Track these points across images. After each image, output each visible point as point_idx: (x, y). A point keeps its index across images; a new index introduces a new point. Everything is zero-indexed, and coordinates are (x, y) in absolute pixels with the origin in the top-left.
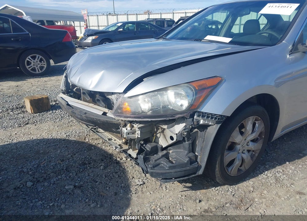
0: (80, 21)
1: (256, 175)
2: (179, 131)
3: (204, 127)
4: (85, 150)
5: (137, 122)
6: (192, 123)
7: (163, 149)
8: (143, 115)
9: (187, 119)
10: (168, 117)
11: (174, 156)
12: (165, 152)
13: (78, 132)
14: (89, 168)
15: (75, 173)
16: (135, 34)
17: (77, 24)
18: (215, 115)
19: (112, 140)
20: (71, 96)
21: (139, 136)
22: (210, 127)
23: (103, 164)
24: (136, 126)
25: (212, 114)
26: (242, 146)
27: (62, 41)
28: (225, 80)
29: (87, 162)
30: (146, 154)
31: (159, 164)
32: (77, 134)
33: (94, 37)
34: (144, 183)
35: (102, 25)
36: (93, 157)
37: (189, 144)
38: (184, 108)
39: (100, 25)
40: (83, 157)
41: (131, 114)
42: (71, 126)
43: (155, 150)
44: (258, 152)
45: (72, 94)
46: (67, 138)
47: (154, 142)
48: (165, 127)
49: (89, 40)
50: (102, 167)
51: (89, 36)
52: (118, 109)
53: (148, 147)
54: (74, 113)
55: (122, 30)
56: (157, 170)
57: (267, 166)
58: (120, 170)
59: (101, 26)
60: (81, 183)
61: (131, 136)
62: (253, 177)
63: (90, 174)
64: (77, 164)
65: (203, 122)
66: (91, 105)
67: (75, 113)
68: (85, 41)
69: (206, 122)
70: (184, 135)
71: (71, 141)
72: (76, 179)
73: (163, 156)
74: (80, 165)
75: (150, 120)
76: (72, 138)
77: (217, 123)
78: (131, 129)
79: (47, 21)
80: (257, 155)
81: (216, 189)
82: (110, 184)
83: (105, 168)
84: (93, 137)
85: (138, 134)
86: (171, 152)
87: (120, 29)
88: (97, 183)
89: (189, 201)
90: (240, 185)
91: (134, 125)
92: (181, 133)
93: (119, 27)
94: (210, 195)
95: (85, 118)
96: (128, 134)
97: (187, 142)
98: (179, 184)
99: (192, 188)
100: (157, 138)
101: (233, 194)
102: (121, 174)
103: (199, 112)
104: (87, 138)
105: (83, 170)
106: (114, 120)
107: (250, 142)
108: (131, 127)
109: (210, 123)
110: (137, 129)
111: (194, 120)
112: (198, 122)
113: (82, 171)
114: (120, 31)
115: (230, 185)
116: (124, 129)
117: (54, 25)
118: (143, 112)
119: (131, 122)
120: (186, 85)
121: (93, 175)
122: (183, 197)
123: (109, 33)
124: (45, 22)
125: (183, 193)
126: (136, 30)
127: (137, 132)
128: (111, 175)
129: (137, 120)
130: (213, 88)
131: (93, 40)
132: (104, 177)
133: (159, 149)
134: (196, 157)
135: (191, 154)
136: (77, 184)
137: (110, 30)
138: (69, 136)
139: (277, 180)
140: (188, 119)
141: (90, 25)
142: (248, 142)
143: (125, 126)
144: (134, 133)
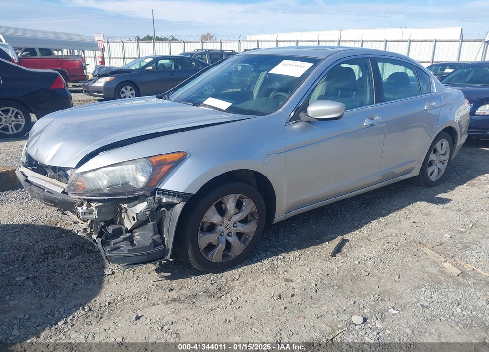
0: (95, 51)
1: (251, 262)
2: (141, 210)
3: (170, 206)
4: (53, 237)
5: (96, 201)
6: (153, 202)
7: (127, 231)
8: (99, 192)
9: (147, 197)
10: (126, 195)
11: (138, 239)
12: (128, 234)
13: (49, 216)
14: (51, 258)
15: (32, 264)
16: (172, 75)
17: (89, 53)
18: (178, 192)
19: (79, 223)
20: (33, 170)
21: (97, 217)
22: (177, 205)
23: (70, 253)
24: (93, 205)
25: (174, 191)
26: (227, 227)
27: (49, 87)
28: (190, 156)
29: (50, 251)
30: (107, 237)
31: (119, 248)
32: (47, 219)
33: (108, 79)
34: (113, 273)
35: (130, 56)
36: (60, 246)
37: (153, 224)
38: (141, 185)
39: (127, 56)
40: (47, 246)
41: (84, 192)
42: (43, 208)
43: (118, 233)
44: (252, 235)
45: (36, 168)
46: (33, 223)
47: (119, 224)
48: (125, 206)
49: (101, 82)
50: (67, 257)
51: (100, 76)
52: (71, 186)
53: (110, 229)
54: (31, 190)
55: (151, 68)
56: (115, 254)
57: (269, 253)
58: (89, 259)
59: (129, 58)
60: (36, 274)
61: (88, 216)
62: (247, 265)
63: (50, 265)
64: (37, 254)
65: (166, 200)
66: (54, 181)
67: (33, 191)
68: (94, 85)
69: (170, 200)
70: (146, 214)
71: (38, 226)
72: (32, 270)
73: (124, 239)
74: (41, 254)
75: (107, 198)
76: (40, 223)
77: (183, 201)
78: (87, 209)
79: (40, 50)
80: (250, 239)
81: (196, 277)
82: (73, 274)
83: (71, 258)
84: (67, 222)
85: (95, 215)
86: (136, 234)
87: (149, 66)
88: (57, 274)
89: (158, 290)
90: (225, 274)
91: (92, 204)
92: (143, 213)
93: (148, 64)
94: (186, 284)
95: (42, 196)
96: (84, 214)
97: (151, 223)
98: (156, 273)
99: (168, 278)
100: (122, 220)
101: (213, 282)
102: (89, 264)
103: (160, 189)
104: (59, 223)
105: (43, 261)
106: (71, 199)
107: (237, 223)
108: (88, 206)
109: (175, 202)
110: (94, 209)
111: (156, 198)
112: (160, 200)
113: (41, 262)
114: (149, 71)
115: (214, 273)
116: (79, 209)
117: (52, 55)
118: (100, 189)
119: (89, 201)
120: (144, 159)
121: (53, 266)
122: (153, 287)
123: (132, 73)
124: (37, 51)
125: (155, 282)
126: (173, 69)
127: (95, 212)
128: (77, 265)
129: (93, 198)
130: (175, 164)
131: (107, 83)
132: (67, 267)
133: (124, 232)
134: (163, 239)
135: (157, 236)
136: (30, 275)
137: (134, 69)
138: (36, 220)
139: (272, 267)
140: (150, 196)
141: (111, 56)
142: (235, 223)
143: (82, 205)
144: (91, 213)
